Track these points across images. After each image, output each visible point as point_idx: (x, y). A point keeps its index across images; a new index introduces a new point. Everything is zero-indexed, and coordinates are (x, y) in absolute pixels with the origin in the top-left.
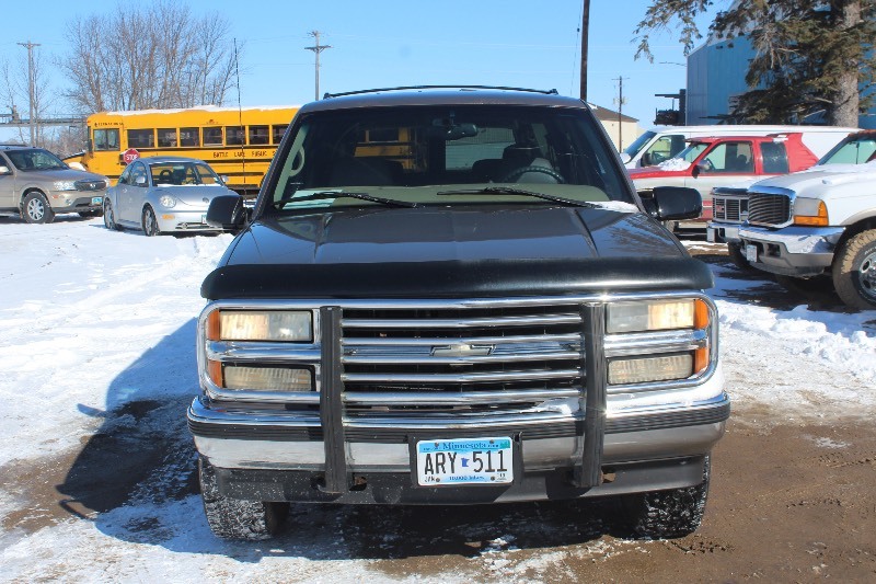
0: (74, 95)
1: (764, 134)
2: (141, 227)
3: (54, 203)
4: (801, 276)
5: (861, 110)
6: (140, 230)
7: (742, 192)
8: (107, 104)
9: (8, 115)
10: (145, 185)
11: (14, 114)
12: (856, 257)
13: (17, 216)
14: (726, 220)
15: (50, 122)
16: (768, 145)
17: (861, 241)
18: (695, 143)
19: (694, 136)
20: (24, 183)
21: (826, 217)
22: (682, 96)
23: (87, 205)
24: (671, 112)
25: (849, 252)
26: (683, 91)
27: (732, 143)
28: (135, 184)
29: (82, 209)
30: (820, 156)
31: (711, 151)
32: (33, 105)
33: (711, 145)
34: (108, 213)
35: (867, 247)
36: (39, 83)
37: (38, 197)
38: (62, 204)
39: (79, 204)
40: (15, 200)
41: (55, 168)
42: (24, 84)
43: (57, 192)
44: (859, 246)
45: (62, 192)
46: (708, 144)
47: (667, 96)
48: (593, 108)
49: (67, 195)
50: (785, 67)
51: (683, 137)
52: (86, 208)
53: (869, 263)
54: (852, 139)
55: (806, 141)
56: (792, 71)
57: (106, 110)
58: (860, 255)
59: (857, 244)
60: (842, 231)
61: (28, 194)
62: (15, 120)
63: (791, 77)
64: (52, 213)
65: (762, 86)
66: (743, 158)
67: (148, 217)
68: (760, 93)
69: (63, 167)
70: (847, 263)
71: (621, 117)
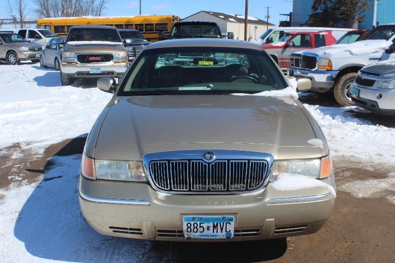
0: (37, 11)
1: (317, 31)
2: (54, 66)
3: (20, 56)
4: (320, 92)
5: (359, 22)
6: (54, 68)
7: (299, 55)
9: (11, 19)
10: (56, 49)
11: (14, 19)
12: (343, 84)
13: (5, 61)
14: (294, 67)
16: (317, 36)
17: (346, 77)
18: (288, 34)
19: (288, 31)
20: (8, 47)
21: (331, 66)
22: (290, 15)
23: (34, 57)
24: (286, 22)
25: (341, 81)
26: (291, 13)
27: (303, 35)
28: (52, 49)
29: (32, 59)
30: (337, 38)
31: (293, 38)
32: (21, 15)
33: (294, 35)
34: (41, 61)
35: (348, 79)
37: (13, 54)
38: (23, 56)
39: (30, 57)
40: (4, 56)
41: (20, 41)
43: (21, 52)
44: (345, 79)
45: (24, 51)
46: (292, 35)
47: (284, 15)
48: (257, 19)
49: (26, 53)
50: (328, 3)
51: (283, 32)
52: (34, 59)
53: (348, 86)
54: (350, 34)
55: (333, 34)
56: (331, 5)
57: (50, 17)
58: (345, 83)
59: (344, 78)
60: (337, 72)
61: (9, 52)
62: (14, 21)
63: (331, 7)
64: (19, 61)
65: (319, 11)
66: (308, 41)
67: (57, 63)
68: (318, 14)
69: (24, 41)
70: (340, 86)
71: (267, 24)
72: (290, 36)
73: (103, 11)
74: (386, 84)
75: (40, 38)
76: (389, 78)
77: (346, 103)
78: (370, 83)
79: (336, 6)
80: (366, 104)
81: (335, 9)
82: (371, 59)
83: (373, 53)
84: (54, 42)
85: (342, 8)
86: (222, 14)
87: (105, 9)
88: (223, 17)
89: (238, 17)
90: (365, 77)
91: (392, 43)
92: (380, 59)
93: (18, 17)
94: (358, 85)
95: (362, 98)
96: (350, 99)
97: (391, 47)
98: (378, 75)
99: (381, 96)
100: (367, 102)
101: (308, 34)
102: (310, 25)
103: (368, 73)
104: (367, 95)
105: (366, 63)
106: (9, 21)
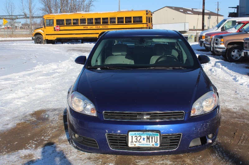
0: (43, 9)
8: (53, 11)
9: (23, 15)
11: (25, 15)
15: (36, 17)
18: (239, 23)
19: (239, 21)
22: (238, 8)
24: (234, 13)
26: (238, 6)
31: (244, 26)
32: (31, 12)
36: (32, 5)
42: (28, 5)
46: (244, 23)
47: (232, 8)
48: (209, 12)
51: (236, 21)
57: (52, 13)
62: (26, 17)
71: (218, 15)
72: (242, 25)
73: (91, 8)
86: (182, 8)
87: (92, 6)
88: (182, 10)
89: (194, 10)
93: (28, 12)
106: (21, 17)
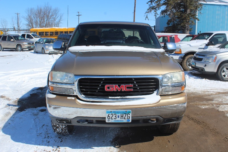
0: (28, 25)
1: (170, 35)
2: (41, 52)
3: (23, 47)
5: (190, 31)
8: (34, 26)
10: (42, 44)
11: (14, 28)
13: (15, 50)
15: (22, 30)
16: (171, 37)
20: (17, 43)
21: (181, 52)
25: (186, 59)
26: (155, 26)
27: (164, 37)
28: (40, 43)
30: (181, 39)
32: (18, 26)
33: (159, 37)
35: (189, 58)
36: (19, 22)
37: (20, 46)
38: (25, 47)
39: (28, 47)
40: (15, 47)
41: (23, 40)
42: (16, 22)
45: (25, 45)
49: (26, 45)
50: (175, 21)
52: (30, 48)
53: (189, 61)
54: (187, 36)
55: (178, 36)
56: (176, 22)
58: (188, 60)
59: (187, 57)
60: (184, 55)
61: (18, 45)
62: (14, 30)
63: (176, 24)
64: (23, 49)
65: (170, 25)
66: (166, 40)
67: (43, 50)
68: (170, 27)
69: (25, 40)
70: (185, 61)
73: (60, 25)
74: (208, 60)
75: (33, 38)
76: (209, 57)
77: (188, 69)
78: (200, 60)
79: (178, 23)
80: (199, 69)
81: (178, 25)
82: (199, 49)
83: (200, 46)
84: (42, 40)
85: (182, 24)
90: (197, 57)
91: (209, 41)
92: (204, 49)
93: (16, 27)
94: (195, 60)
95: (197, 67)
96: (190, 67)
97: (208, 43)
98: (204, 56)
99: (206, 66)
100: (199, 68)
101: (166, 36)
102: (166, 32)
103: (199, 55)
104: (199, 65)
105: (197, 50)
106: (11, 30)
